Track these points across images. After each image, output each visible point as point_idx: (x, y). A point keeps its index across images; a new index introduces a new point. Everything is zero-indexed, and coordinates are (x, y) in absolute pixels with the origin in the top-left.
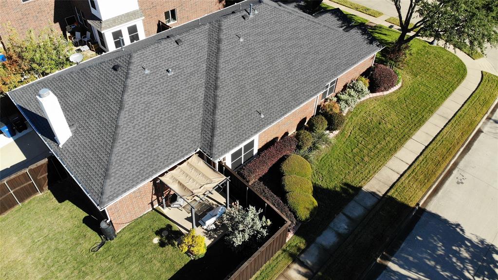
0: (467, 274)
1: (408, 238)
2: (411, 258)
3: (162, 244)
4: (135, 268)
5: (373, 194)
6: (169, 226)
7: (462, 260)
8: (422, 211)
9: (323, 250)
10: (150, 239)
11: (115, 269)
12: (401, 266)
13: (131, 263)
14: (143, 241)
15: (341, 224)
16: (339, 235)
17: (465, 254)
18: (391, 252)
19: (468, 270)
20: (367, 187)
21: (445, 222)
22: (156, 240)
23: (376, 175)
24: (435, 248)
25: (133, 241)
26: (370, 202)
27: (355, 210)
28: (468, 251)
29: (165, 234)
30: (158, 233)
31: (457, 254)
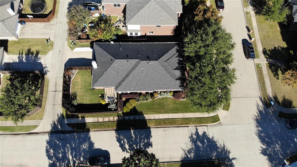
0: (141, 144)
1: (140, 130)
2: (136, 133)
3: (100, 97)
4: (94, 98)
5: (145, 118)
6: (104, 94)
7: (144, 141)
8: (149, 128)
9: (124, 119)
10: (99, 94)
11: (91, 95)
12: (133, 132)
13: (94, 96)
14: (98, 94)
15: (132, 117)
16: (129, 119)
17: (146, 141)
18: (135, 129)
19: (142, 143)
20: (145, 116)
21: (151, 134)
22: (100, 95)
23: (150, 115)
24: (142, 136)
25: (97, 93)
26: (142, 118)
27: (137, 117)
28: (147, 141)
29: (102, 95)
30: (101, 94)
31: (144, 140)
